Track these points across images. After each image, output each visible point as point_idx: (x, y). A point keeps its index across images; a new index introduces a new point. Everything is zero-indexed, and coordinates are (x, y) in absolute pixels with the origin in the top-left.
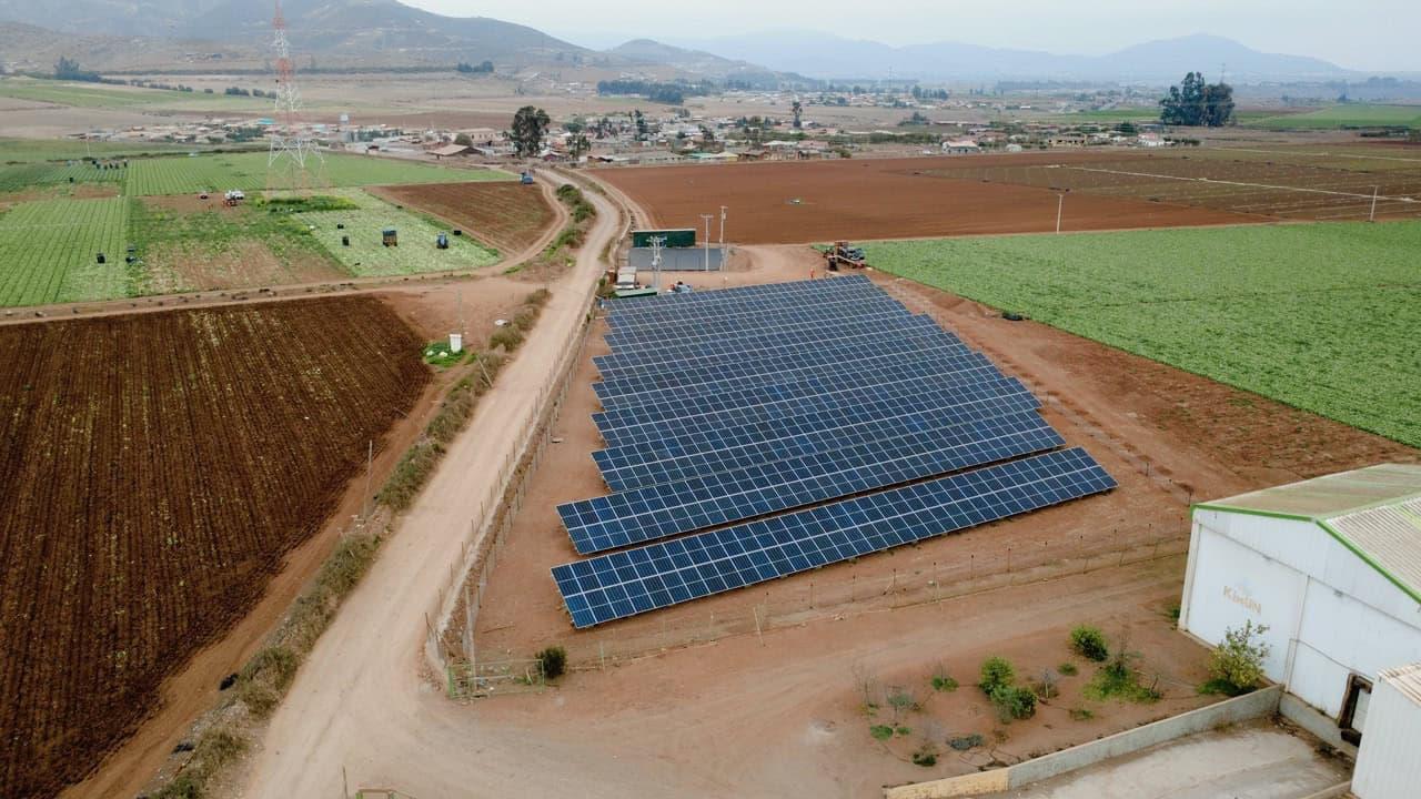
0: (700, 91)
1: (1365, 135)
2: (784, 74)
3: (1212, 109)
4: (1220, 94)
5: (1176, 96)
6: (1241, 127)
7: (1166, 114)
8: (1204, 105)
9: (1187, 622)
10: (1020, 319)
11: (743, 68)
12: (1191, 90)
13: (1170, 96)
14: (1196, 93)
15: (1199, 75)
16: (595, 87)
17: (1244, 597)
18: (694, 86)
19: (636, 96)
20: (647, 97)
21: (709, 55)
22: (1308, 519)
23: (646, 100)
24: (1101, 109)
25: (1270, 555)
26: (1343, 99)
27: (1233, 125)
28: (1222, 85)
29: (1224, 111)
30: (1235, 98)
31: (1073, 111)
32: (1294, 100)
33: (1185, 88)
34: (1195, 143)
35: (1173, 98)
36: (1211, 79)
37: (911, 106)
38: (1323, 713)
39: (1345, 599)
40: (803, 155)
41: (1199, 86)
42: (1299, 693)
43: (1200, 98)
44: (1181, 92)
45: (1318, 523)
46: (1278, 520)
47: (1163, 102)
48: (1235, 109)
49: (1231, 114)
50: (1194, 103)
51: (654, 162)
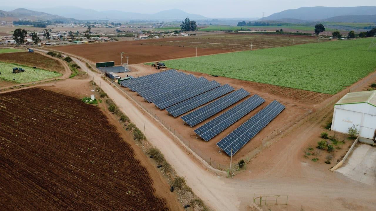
0: (48, 24)
1: (225, 32)
2: (71, 19)
3: (192, 26)
4: (193, 23)
5: (184, 24)
6: (199, 31)
7: (182, 28)
8: (190, 25)
9: (333, 129)
10: (217, 76)
11: (57, 17)
12: (187, 22)
13: (182, 24)
14: (188, 23)
15: (188, 19)
16: (12, 22)
17: (348, 121)
18: (46, 22)
19: (28, 25)
20: (33, 26)
21: (45, 13)
22: (365, 103)
23: (32, 26)
24: (160, 27)
25: (354, 111)
26: (211, 24)
27: (197, 30)
28: (194, 21)
29: (195, 27)
30: (197, 24)
31: (154, 28)
32: (201, 25)
33: (185, 22)
34: (195, 35)
35: (183, 24)
36: (191, 19)
37: (113, 27)
38: (369, 139)
39: (373, 116)
40: (105, 41)
41: (189, 21)
42: (362, 136)
43: (189, 24)
44: (185, 23)
45: (367, 103)
46: (355, 104)
47: (181, 26)
48: (197, 27)
49: (197, 28)
50: (188, 25)
51: (64, 44)
